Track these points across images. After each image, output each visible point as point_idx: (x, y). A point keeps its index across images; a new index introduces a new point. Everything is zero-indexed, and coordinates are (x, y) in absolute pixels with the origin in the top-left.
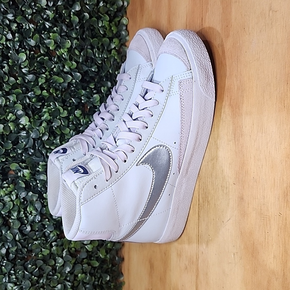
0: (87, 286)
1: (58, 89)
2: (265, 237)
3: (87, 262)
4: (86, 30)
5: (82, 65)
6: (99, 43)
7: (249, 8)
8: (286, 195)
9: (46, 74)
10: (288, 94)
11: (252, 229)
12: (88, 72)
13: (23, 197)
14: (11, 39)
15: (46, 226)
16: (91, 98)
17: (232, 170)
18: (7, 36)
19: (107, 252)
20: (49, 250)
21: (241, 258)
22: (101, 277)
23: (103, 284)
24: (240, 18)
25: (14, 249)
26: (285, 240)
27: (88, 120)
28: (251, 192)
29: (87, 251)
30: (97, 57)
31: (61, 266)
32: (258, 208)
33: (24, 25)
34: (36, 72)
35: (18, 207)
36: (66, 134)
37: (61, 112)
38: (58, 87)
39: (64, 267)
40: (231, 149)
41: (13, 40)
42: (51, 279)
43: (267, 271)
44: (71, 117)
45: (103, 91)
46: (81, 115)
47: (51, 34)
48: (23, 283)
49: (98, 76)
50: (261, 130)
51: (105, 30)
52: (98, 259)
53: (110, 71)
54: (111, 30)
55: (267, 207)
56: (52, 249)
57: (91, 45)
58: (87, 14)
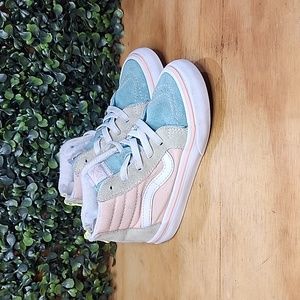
1: (36, 93)
4: (71, 22)
5: (66, 64)
6: (87, 39)
9: (20, 73)
12: (74, 73)
15: (18, 266)
16: (77, 105)
20: (21, 296)
27: (72, 132)
29: (70, 297)
30: (84, 56)
34: (7, 70)
36: (45, 150)
37: (39, 121)
38: (35, 91)
44: (51, 128)
45: (92, 97)
46: (64, 126)
47: (28, 25)
49: (85, 79)
51: (95, 23)
53: (101, 73)
54: (102, 23)
57: (77, 40)
58: (72, 3)
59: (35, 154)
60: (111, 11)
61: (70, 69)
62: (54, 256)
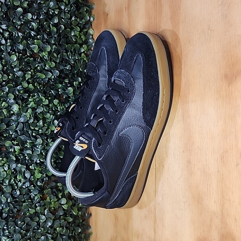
0: (64, 237)
1: (41, 83)
2: (208, 188)
3: (63, 218)
4: (62, 38)
5: (59, 65)
6: (72, 48)
7: (193, 28)
8: (222, 158)
9: (31, 71)
10: (223, 88)
11: (198, 183)
12: (64, 70)
13: (14, 168)
14: (4, 44)
15: (32, 191)
16: (66, 90)
17: (182, 142)
18: (1, 41)
19: (78, 210)
20: (34, 209)
21: (190, 205)
22: (74, 230)
23: (75, 235)
24: (186, 34)
25: (7, 210)
26: (222, 189)
27: (64, 107)
28: (197, 157)
29: (64, 209)
30: (70, 59)
31: (44, 222)
32: (202, 168)
33: (14, 33)
34: (23, 69)
35: (10, 176)
36: (47, 118)
37: (43, 101)
38: (40, 82)
39: (46, 222)
40: (180, 127)
41: (6, 44)
42: (36, 232)
43: (209, 212)
44: (50, 105)
45: (75, 85)
46: (58, 103)
47: (35, 41)
48: (14, 236)
49: (71, 74)
50: (203, 113)
51: (76, 38)
52: (72, 215)
53: (81, 70)
54: (81, 38)
55: (209, 167)
56: (37, 209)
57: (66, 49)
58: (62, 26)
59: (41, 121)
60: (86, 30)
61: (62, 67)
62: (54, 184)
